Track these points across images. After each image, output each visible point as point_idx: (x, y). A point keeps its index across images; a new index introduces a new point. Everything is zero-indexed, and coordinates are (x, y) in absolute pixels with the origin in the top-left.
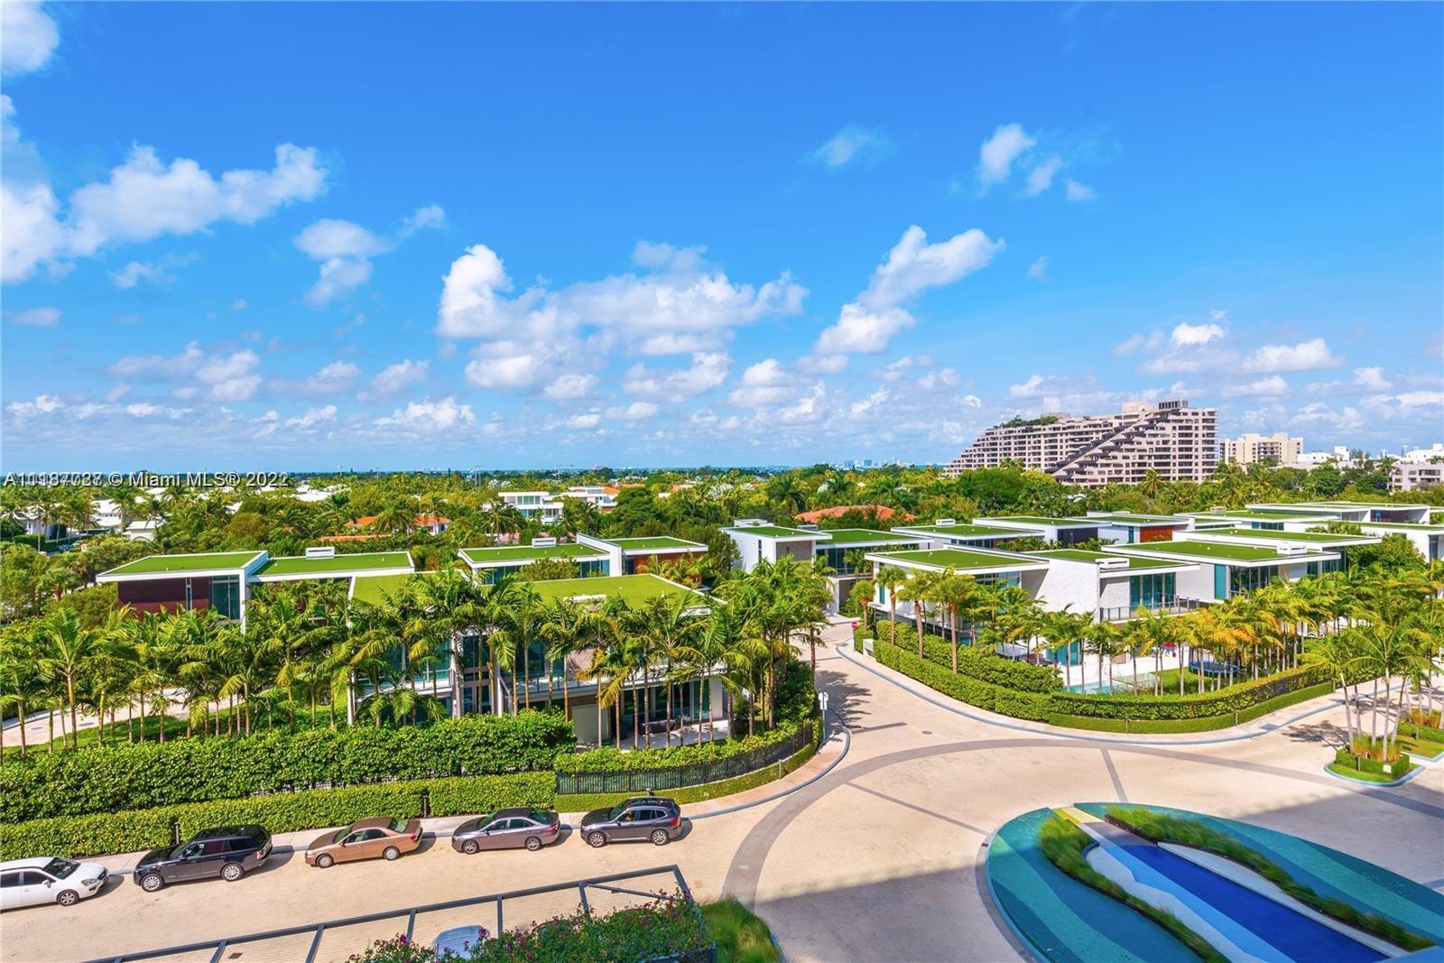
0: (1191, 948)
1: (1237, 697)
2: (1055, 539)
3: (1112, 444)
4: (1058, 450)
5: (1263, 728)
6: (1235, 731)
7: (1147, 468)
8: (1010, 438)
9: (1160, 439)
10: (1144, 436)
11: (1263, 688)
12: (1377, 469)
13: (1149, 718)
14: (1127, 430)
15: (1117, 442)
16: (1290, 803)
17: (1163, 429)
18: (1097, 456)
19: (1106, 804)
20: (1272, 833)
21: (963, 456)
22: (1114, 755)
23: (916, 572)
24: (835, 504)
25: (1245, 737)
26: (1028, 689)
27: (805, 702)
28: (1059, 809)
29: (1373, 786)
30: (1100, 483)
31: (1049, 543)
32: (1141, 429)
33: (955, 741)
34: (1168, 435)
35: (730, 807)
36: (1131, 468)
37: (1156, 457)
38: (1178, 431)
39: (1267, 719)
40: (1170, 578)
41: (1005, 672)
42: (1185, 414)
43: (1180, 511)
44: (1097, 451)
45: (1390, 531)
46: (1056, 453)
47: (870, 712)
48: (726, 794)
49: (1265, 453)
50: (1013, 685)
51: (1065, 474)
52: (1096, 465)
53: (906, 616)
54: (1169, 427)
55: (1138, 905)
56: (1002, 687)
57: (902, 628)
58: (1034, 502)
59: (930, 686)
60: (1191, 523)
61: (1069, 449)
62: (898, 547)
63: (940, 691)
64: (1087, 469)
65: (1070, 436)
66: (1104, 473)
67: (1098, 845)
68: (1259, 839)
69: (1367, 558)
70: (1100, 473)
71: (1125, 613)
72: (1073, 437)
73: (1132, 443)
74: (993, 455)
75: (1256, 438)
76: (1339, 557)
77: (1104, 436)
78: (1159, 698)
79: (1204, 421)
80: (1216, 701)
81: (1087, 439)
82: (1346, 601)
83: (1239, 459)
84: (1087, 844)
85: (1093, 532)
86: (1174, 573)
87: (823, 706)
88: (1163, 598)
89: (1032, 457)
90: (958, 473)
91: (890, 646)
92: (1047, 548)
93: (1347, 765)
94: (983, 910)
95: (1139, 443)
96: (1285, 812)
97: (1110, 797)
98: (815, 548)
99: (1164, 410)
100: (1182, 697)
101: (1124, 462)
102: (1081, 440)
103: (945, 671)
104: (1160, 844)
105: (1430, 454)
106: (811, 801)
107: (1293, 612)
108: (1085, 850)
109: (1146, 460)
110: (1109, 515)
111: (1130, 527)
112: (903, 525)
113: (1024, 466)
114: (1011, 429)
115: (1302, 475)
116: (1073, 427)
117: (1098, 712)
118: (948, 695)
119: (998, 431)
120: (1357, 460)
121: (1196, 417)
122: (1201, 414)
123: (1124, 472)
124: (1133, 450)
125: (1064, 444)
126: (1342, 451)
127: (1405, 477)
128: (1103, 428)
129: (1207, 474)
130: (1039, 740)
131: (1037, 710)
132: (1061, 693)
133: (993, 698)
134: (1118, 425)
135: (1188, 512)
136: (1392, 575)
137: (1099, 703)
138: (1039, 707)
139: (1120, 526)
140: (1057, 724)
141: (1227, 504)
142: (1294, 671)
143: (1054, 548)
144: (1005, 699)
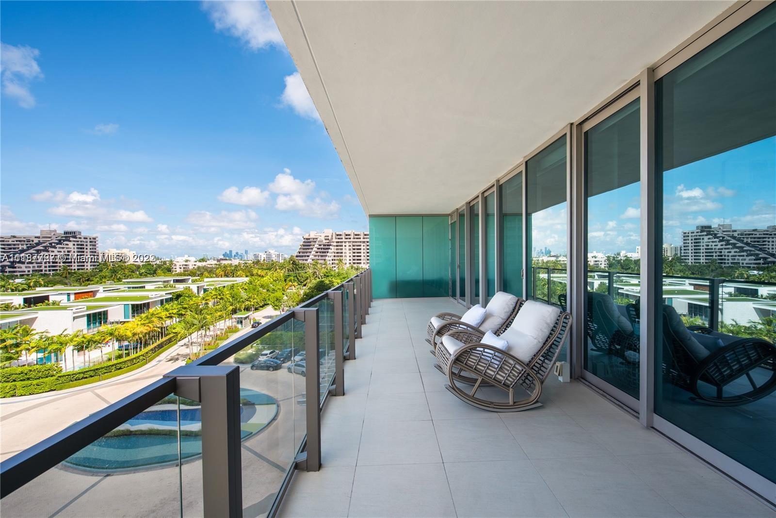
1: (147, 353)
2: (22, 303)
3: (34, 252)
6: (147, 366)
7: (58, 264)
9: (65, 250)
10: (55, 248)
11: (155, 347)
12: (168, 264)
13: (111, 372)
14: (43, 245)
15: (37, 251)
17: (67, 245)
22: (98, 391)
26: (40, 377)
30: (27, 273)
31: (18, 306)
32: (53, 244)
34: (71, 248)
36: (48, 265)
38: (76, 246)
39: (158, 359)
40: (106, 313)
41: (22, 373)
42: (80, 238)
45: (185, 286)
50: (28, 379)
54: (71, 244)
56: (20, 382)
60: (101, 289)
64: (17, 265)
66: (30, 267)
69: (178, 296)
70: (27, 267)
71: (85, 332)
73: (48, 251)
76: (171, 296)
77: (28, 247)
78: (115, 362)
79: (90, 242)
80: (139, 356)
81: (14, 249)
82: (179, 311)
88: (102, 322)
99: (67, 235)
100: (125, 359)
102: (10, 249)
105: (184, 259)
111: (68, 293)
115: (138, 267)
117: (85, 376)
120: (160, 261)
121: (86, 240)
122: (89, 239)
123: (43, 267)
127: (178, 267)
128: (26, 243)
129: (92, 267)
130: (51, 400)
131: (47, 386)
132: (62, 374)
133: (14, 389)
134: (37, 242)
135: (93, 284)
136: (191, 301)
137: (85, 372)
138: (49, 384)
139: (61, 294)
140: (61, 389)
141: (113, 280)
142: (164, 339)
143: (23, 308)
144: (24, 387)
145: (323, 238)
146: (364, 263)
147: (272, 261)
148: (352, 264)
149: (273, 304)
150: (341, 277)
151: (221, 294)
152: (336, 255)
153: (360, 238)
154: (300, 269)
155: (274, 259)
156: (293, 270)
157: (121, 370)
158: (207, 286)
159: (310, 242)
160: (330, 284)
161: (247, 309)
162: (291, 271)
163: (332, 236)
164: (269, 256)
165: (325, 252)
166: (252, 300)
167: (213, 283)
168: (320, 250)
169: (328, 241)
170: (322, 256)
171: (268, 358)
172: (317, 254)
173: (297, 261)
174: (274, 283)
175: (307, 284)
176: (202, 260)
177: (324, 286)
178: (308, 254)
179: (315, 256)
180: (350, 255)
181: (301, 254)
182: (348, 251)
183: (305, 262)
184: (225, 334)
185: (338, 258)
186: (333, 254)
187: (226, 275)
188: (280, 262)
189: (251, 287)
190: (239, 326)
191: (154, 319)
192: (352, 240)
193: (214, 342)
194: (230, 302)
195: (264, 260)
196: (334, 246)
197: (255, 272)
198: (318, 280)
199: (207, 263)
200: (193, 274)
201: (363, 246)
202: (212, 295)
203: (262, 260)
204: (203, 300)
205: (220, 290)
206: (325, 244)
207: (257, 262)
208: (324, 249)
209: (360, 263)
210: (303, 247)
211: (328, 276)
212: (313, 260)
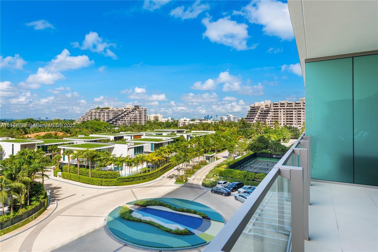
0: (156, 226)
1: (158, 172)
2: (113, 139)
3: (124, 115)
4: (110, 116)
5: (162, 177)
6: (158, 179)
7: (132, 121)
8: (96, 112)
9: (135, 114)
10: (131, 113)
11: (162, 169)
12: (176, 122)
13: (140, 180)
14: (127, 112)
15: (125, 115)
16: (170, 192)
17: (135, 112)
18: (120, 118)
19: (133, 201)
20: (167, 198)
21: (82, 117)
22: (133, 190)
23: (77, 150)
24: (40, 131)
25: (160, 180)
26: (111, 178)
27: (41, 194)
28: (123, 206)
29: (183, 185)
30: (121, 125)
31: (112, 141)
33: (92, 196)
34: (137, 114)
35: (14, 235)
36: (128, 121)
37: (134, 119)
38: (139, 113)
39: (163, 175)
40: (142, 147)
41: (105, 174)
42: (140, 109)
43: (141, 131)
44: (120, 117)
45: (181, 134)
46: (109, 117)
47: (62, 193)
48: (11, 231)
49: (156, 118)
50: (107, 178)
51: (112, 122)
52: (120, 120)
53: (73, 163)
54: (137, 111)
55: (144, 221)
56: (104, 179)
57: (72, 167)
58: (106, 130)
59: (82, 182)
60: (144, 134)
61: (113, 116)
62: (68, 144)
63: (85, 183)
64: (118, 121)
65: (113, 113)
66: (122, 122)
67: (133, 211)
68: (165, 200)
69: (177, 140)
70: (121, 122)
71: (133, 156)
72: (114, 113)
73: (128, 115)
74: (91, 117)
75: (154, 115)
76: (173, 140)
77: (122, 113)
78: (142, 174)
79: (144, 110)
80: (154, 173)
81: (117, 114)
82: (176, 149)
83: (151, 119)
84: (131, 211)
85: (122, 137)
86: (143, 146)
87: (48, 194)
88: (141, 152)
89: (103, 118)
90: (80, 122)
91: (68, 173)
92: (111, 142)
93: (178, 182)
94: (107, 236)
95: (130, 115)
96: (169, 194)
97: (134, 200)
98: (36, 145)
99: (136, 107)
100: (147, 173)
101: (126, 120)
102: (116, 114)
103: (87, 177)
104: (147, 207)
105: (184, 119)
106: (47, 224)
107: (167, 152)
108: (131, 213)
109: (132, 119)
110: (126, 133)
111: (131, 136)
112: (66, 137)
113: (100, 120)
114: (97, 110)
115: (163, 123)
116: (114, 110)
117: (129, 180)
118: (88, 184)
119: (93, 110)
120: (173, 120)
121: (142, 110)
122: (143, 109)
123: (126, 122)
124: (129, 117)
125: (111, 115)
126: (170, 118)
127: (181, 124)
128: (121, 111)
129: (145, 123)
130: (115, 190)
131: (114, 183)
132: (120, 177)
133: (102, 182)
134: (125, 111)
135: (143, 131)
136: (182, 143)
137: (129, 178)
138: (114, 182)
139: (129, 135)
140: (119, 185)
141: (150, 130)
142: (167, 164)
143: (113, 142)
144: (105, 182)
145: (264, 107)
146: (295, 124)
147: (231, 121)
148: (286, 124)
149: (228, 149)
150: (277, 133)
151: (199, 141)
152: (273, 118)
153: (292, 106)
154: (248, 127)
155: (232, 120)
156: (243, 127)
157: (145, 179)
158: (192, 135)
159: (255, 109)
160: (268, 138)
161: (213, 151)
162: (242, 128)
163: (271, 105)
164: (229, 118)
165: (265, 116)
166: (215, 146)
167: (195, 134)
168: (262, 115)
169: (267, 108)
170: (263, 119)
171: (222, 187)
172: (259, 117)
173: (246, 122)
174: (231, 135)
175: (252, 137)
176: (193, 120)
177: (264, 139)
178: (253, 117)
179: (258, 118)
180: (284, 118)
181: (249, 117)
182: (282, 115)
183: (251, 122)
184: (199, 165)
185: (275, 120)
186: (271, 118)
187: (204, 129)
188: (236, 122)
189: (216, 137)
190: (208, 161)
191: (162, 153)
192: (286, 107)
193: (192, 170)
194: (202, 146)
195: (226, 120)
196: (272, 112)
197: (220, 127)
198: (260, 135)
199: (195, 122)
200: (187, 128)
201: (295, 111)
202: (194, 141)
203: (225, 121)
204: (189, 143)
205: (198, 138)
206: (265, 110)
207: (222, 122)
208: (264, 114)
209: (292, 124)
210: (250, 113)
211: (267, 132)
212: (256, 121)
